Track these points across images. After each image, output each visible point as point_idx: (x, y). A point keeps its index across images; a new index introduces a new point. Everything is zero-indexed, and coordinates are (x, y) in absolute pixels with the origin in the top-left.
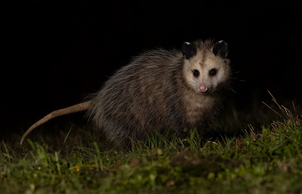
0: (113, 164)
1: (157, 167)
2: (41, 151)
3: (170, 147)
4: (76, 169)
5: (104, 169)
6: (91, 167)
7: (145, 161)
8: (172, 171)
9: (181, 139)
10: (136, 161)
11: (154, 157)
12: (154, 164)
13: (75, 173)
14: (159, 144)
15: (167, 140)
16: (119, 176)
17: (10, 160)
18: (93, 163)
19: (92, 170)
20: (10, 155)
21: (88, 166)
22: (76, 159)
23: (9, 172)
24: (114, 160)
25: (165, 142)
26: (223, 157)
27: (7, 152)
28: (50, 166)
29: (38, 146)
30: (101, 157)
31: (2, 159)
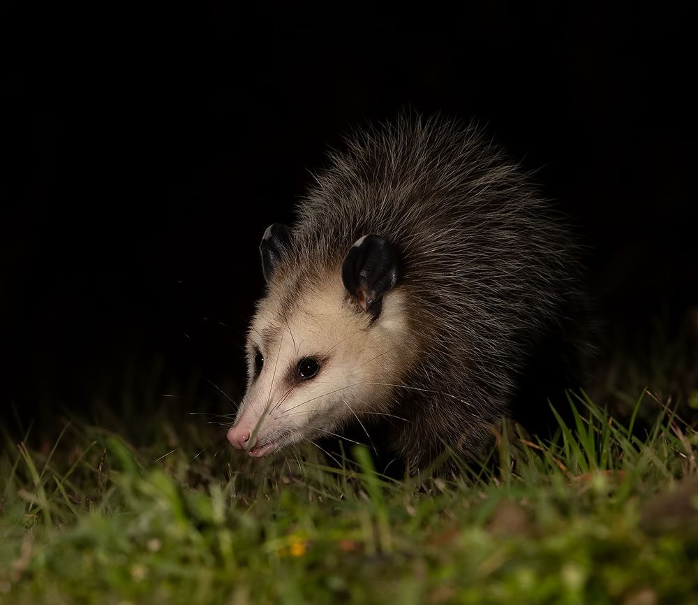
0: (428, 530)
1: (592, 540)
3: (643, 463)
4: (288, 548)
5: (394, 547)
6: (347, 540)
7: (547, 515)
8: (647, 556)
9: (686, 435)
10: (512, 517)
11: (581, 498)
12: (581, 526)
13: (288, 561)
14: (604, 451)
15: (634, 439)
16: (448, 572)
17: (48, 517)
18: (355, 525)
19: (351, 554)
20: (47, 499)
21: (336, 535)
22: (292, 512)
23: (41, 558)
24: (431, 513)
25: (625, 444)
27: (39, 487)
30: (387, 501)
31: (19, 512)
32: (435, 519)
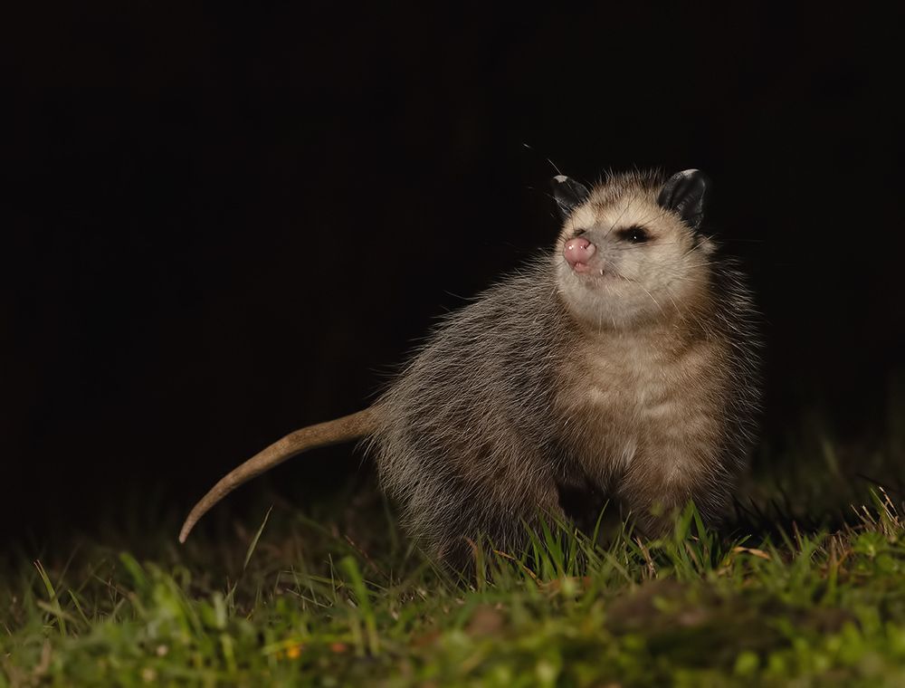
0: (412, 633)
1: (563, 638)
2: (168, 591)
3: (607, 570)
4: (285, 651)
5: (381, 648)
6: (337, 643)
7: (521, 617)
8: (613, 652)
9: (644, 542)
10: (488, 619)
11: (551, 602)
12: (552, 627)
13: (284, 662)
14: (571, 560)
15: (598, 548)
16: (431, 671)
17: (62, 626)
18: (346, 630)
19: (342, 655)
20: (62, 609)
21: (328, 638)
22: (287, 619)
23: (59, 664)
24: (414, 618)
25: (590, 553)
26: (787, 598)
27: (54, 598)
28: (198, 643)
29: (157, 573)
30: (373, 609)
31: (36, 622)
32: (417, 624)
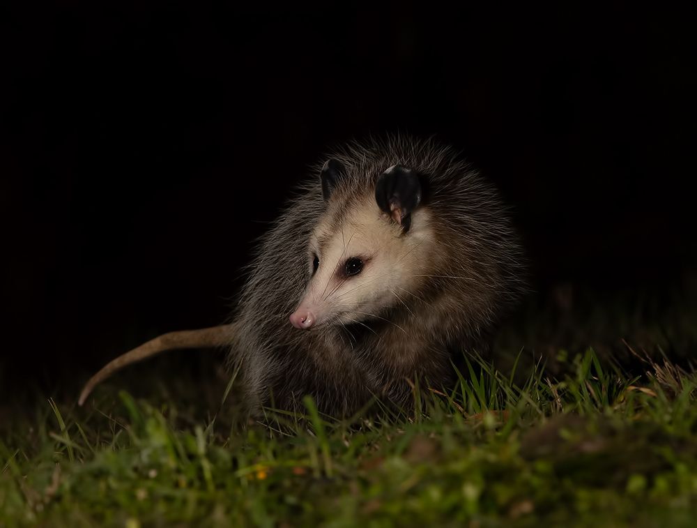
0: (360, 458)
1: (484, 462)
2: (158, 424)
3: (522, 404)
4: (255, 474)
5: (334, 471)
6: (298, 467)
7: (450, 445)
8: (526, 475)
9: (554, 383)
10: (424, 447)
11: (476, 433)
12: (476, 453)
13: (254, 483)
14: (492, 396)
15: (514, 386)
16: (375, 491)
17: (71, 453)
18: (306, 456)
19: (302, 477)
20: (71, 439)
21: (291, 463)
22: (256, 446)
23: (67, 485)
24: (362, 445)
25: (508, 390)
26: (671, 430)
27: (64, 431)
28: (182, 467)
29: (149, 409)
30: (328, 437)
31: (50, 451)
32: (365, 450)
